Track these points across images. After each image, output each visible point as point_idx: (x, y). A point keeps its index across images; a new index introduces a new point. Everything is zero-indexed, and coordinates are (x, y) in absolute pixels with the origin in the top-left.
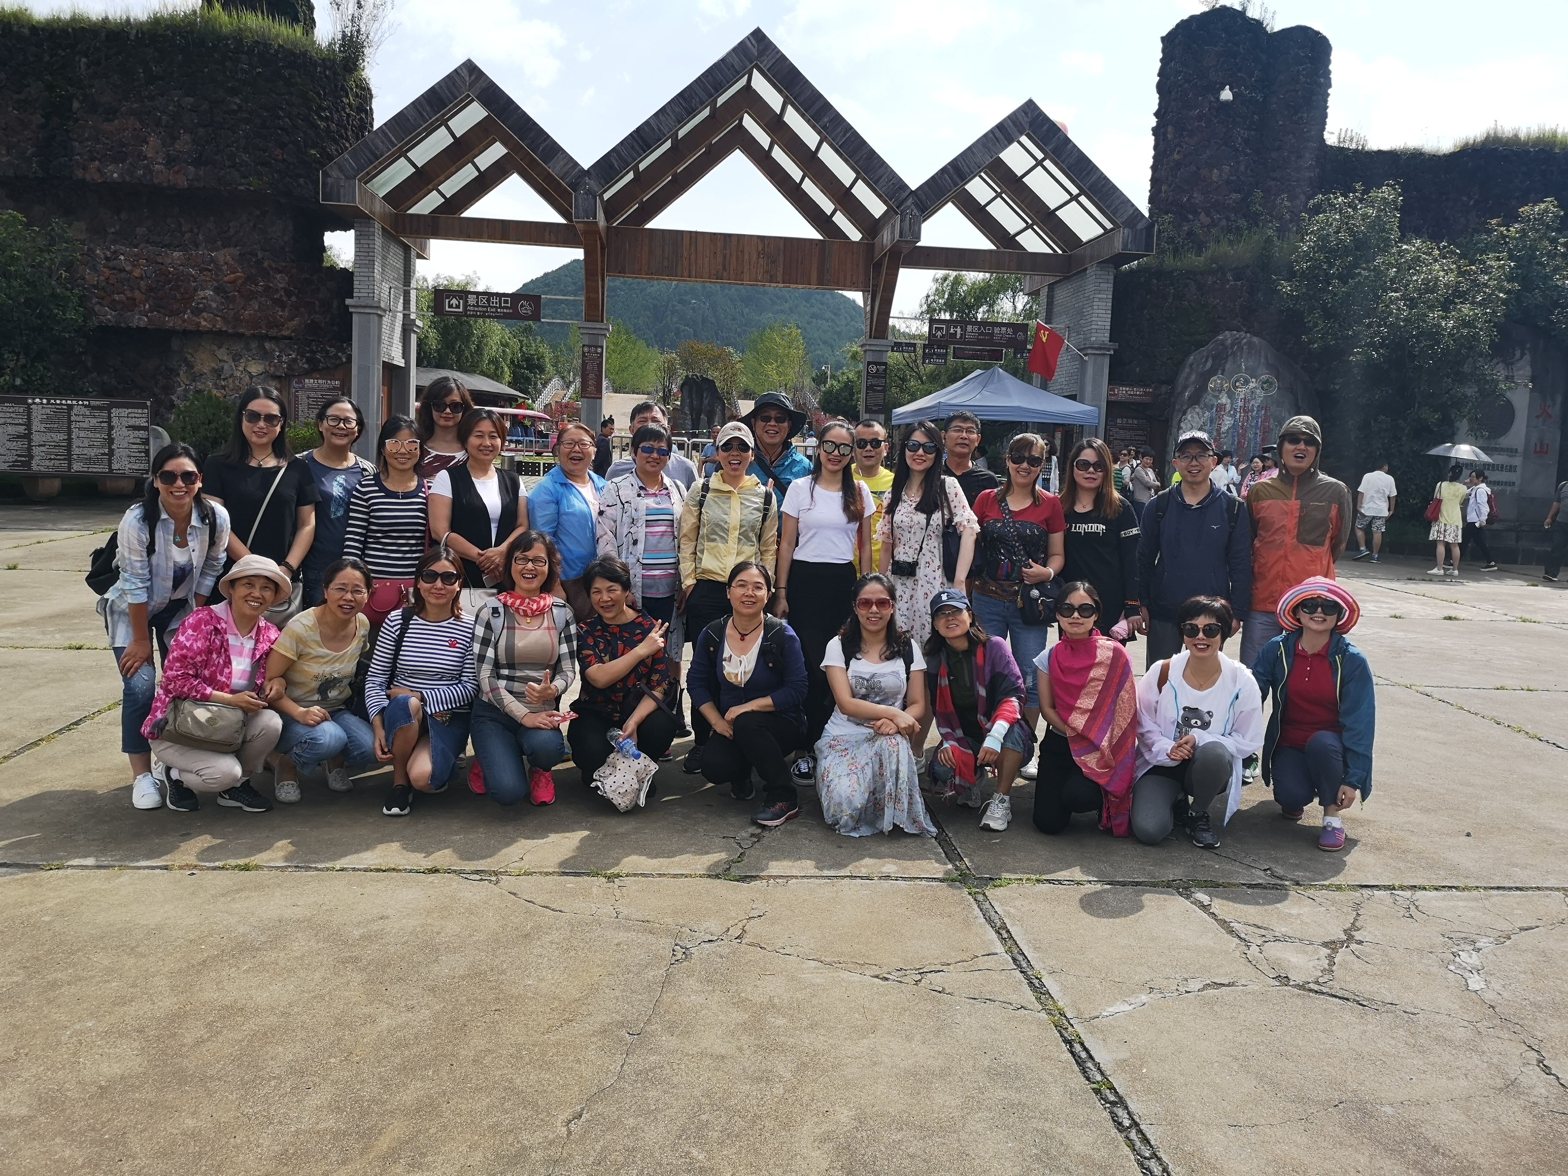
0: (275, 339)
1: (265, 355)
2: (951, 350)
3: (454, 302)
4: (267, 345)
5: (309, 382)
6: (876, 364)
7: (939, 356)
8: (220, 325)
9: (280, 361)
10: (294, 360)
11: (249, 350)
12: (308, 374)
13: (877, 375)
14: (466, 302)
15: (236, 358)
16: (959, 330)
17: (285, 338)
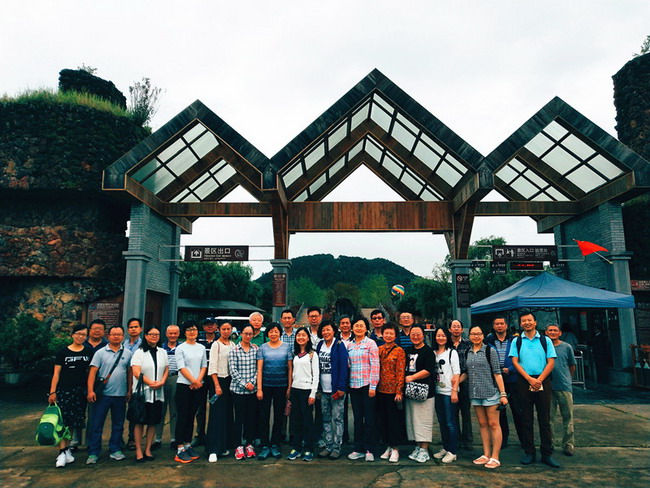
0: (80, 279)
1: (73, 290)
2: (508, 265)
3: (196, 253)
4: (75, 284)
5: (100, 305)
6: (462, 275)
7: (502, 268)
8: (43, 271)
9: (83, 293)
10: (91, 292)
11: (63, 286)
12: (99, 300)
13: (463, 283)
14: (203, 253)
15: (55, 292)
16: (512, 252)
17: (86, 278)
